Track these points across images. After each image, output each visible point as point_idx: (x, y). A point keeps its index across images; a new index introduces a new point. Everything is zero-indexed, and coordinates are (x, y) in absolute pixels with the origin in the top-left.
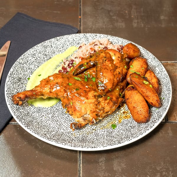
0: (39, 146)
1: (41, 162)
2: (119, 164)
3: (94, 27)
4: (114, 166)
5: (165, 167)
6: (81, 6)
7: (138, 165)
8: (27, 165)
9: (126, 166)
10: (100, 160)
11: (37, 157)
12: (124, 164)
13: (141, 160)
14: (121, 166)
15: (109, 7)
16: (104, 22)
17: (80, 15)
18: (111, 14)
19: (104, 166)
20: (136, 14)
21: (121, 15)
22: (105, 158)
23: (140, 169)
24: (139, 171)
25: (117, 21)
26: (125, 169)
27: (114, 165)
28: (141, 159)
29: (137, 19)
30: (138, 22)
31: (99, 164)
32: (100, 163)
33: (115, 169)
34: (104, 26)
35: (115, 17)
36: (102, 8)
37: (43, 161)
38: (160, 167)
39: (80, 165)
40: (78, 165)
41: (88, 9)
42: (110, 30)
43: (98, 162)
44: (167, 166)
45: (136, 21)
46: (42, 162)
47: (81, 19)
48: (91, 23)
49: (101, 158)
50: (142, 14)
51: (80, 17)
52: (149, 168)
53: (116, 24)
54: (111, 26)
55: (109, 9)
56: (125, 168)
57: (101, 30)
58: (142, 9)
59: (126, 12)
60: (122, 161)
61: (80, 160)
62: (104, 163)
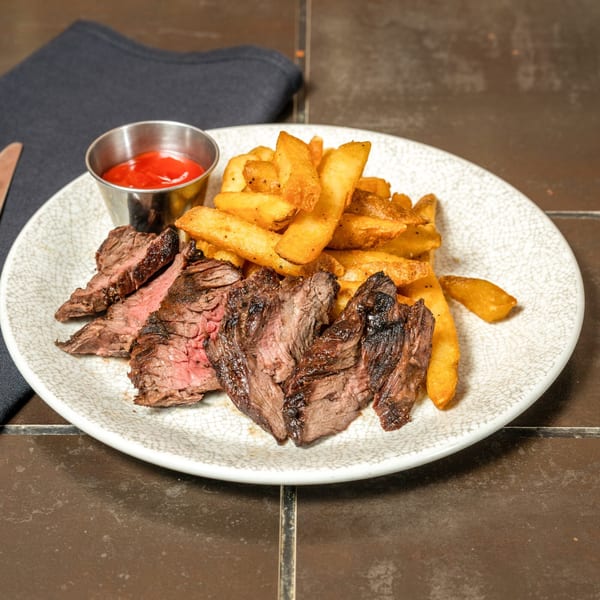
0: (116, 516)
1: (121, 576)
2: (454, 586)
3: (356, 88)
4: (434, 596)
6: (304, 14)
7: (537, 593)
8: (64, 587)
9: (483, 598)
10: (372, 572)
11: (107, 558)
12: (477, 588)
13: (548, 575)
15: (420, 20)
16: (398, 72)
17: (302, 47)
18: (428, 43)
19: (389, 595)
20: (530, 45)
21: (472, 50)
22: (396, 564)
25: (453, 68)
27: (432, 593)
28: (547, 573)
29: (536, 61)
30: (538, 74)
31: (368, 588)
32: (372, 582)
34: (400, 87)
35: (443, 55)
36: (392, 24)
37: (129, 573)
39: (286, 591)
40: (280, 590)
41: (336, 27)
42: (423, 99)
43: (367, 580)
45: (531, 69)
46: (127, 577)
47: (303, 60)
48: (345, 76)
49: (377, 564)
50: (557, 45)
51: (299, 54)
53: (447, 79)
54: (429, 84)
55: (422, 27)
57: (384, 98)
58: (556, 28)
59: (492, 36)
60: (467, 579)
61: (289, 572)
62: (389, 582)
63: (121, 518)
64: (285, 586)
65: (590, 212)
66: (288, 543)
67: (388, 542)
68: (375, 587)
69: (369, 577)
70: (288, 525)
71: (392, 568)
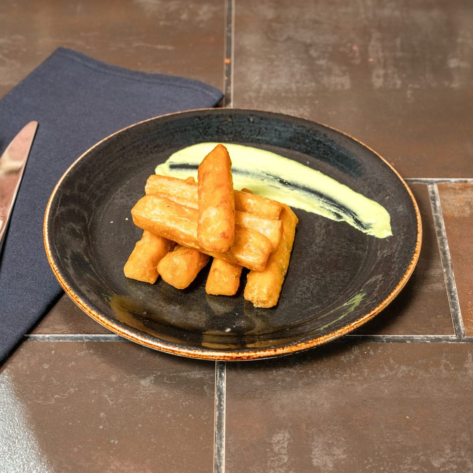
0: (109, 399)
1: (112, 441)
2: (327, 449)
3: (265, 86)
4: (315, 455)
5: (454, 459)
6: (230, 31)
7: (381, 453)
8: (76, 449)
9: (346, 456)
10: (274, 438)
11: (103, 428)
12: (342, 449)
13: (387, 440)
14: (334, 455)
15: (306, 36)
16: (293, 75)
17: (229, 56)
18: (313, 53)
19: (285, 454)
20: (381, 54)
21: (340, 57)
22: (290, 433)
23: (385, 463)
24: (382, 468)
25: (329, 72)
26: (343, 462)
27: (313, 453)
28: (388, 438)
29: (385, 66)
30: (386, 76)
31: (272, 450)
32: (274, 445)
33: (315, 462)
34: (293, 86)
35: (322, 62)
36: (289, 38)
37: (118, 440)
38: (442, 460)
39: (219, 451)
40: (215, 451)
41: (252, 40)
42: (309, 94)
43: (271, 444)
44: (461, 457)
45: (381, 72)
46: (116, 442)
47: (229, 65)
48: (257, 78)
49: (278, 433)
50: (399, 54)
51: (227, 61)
52: (409, 462)
53: (325, 80)
54: (313, 84)
55: (309, 41)
56: (344, 460)
57: (283, 95)
58: (398, 41)
59: (355, 48)
60: (335, 443)
61: (221, 438)
62: (286, 445)
63: (112, 401)
64: (218, 448)
65: (419, 179)
66: (220, 417)
67: (284, 418)
68: (276, 449)
69: (272, 442)
70: (220, 405)
71: (287, 435)
